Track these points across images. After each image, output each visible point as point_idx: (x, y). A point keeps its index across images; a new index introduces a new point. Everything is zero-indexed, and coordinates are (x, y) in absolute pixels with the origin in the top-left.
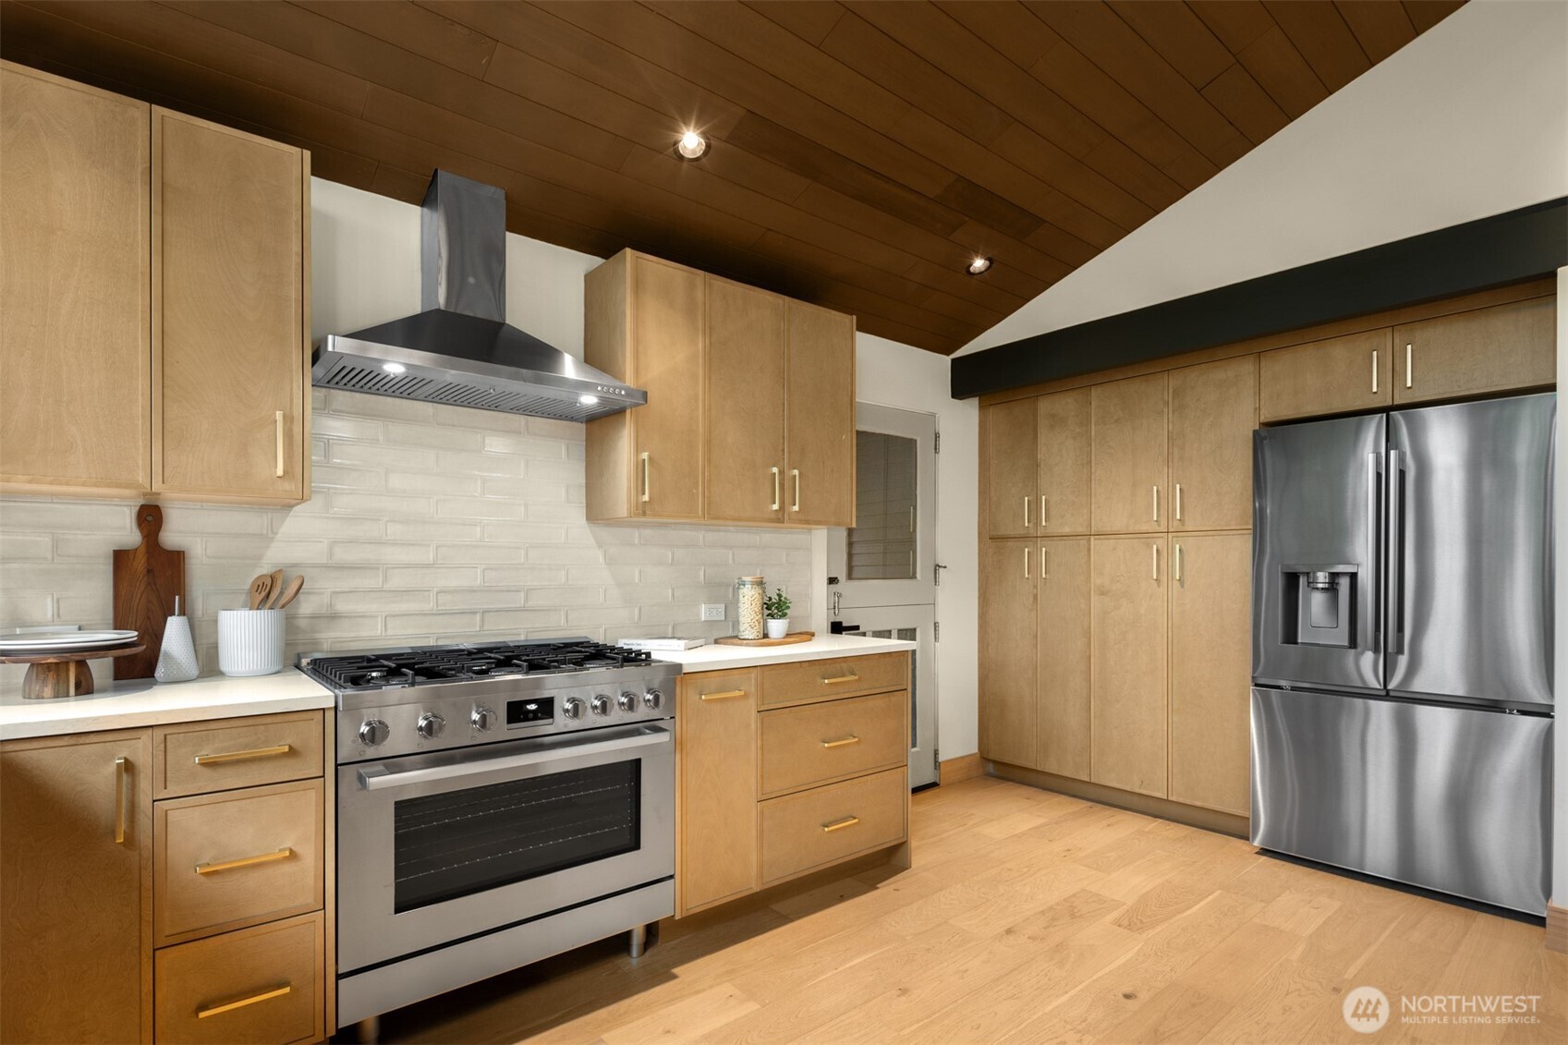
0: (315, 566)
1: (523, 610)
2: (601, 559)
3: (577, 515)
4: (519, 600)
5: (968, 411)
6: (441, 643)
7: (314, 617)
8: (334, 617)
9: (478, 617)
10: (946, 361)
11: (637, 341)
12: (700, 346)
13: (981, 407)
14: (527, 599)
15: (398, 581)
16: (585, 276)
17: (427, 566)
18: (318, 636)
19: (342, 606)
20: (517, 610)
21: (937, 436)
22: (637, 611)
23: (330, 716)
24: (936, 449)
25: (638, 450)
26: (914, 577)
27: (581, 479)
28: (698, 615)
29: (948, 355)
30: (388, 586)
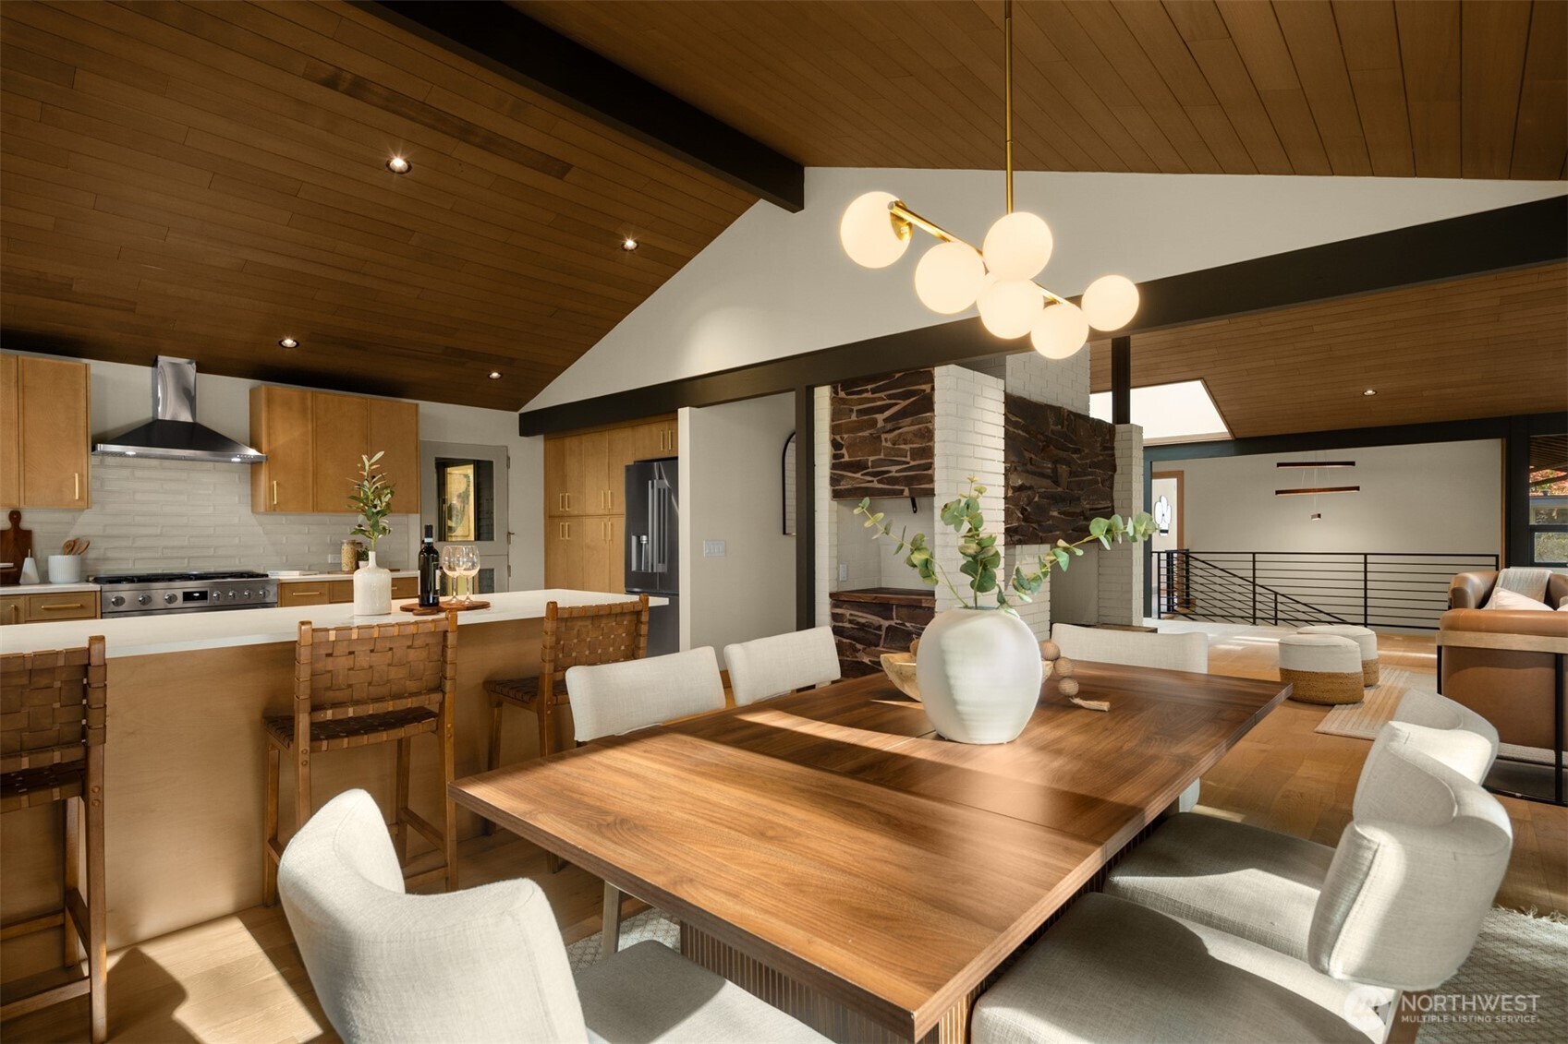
0: (95, 536)
1: (213, 557)
2: (261, 531)
3: (246, 510)
4: (211, 552)
5: (537, 444)
6: (165, 572)
7: (97, 559)
8: (106, 559)
9: (186, 560)
10: (516, 415)
11: (269, 428)
12: (310, 427)
13: (545, 440)
14: (215, 552)
15: (139, 543)
16: (250, 391)
17: (156, 536)
18: (98, 568)
19: (110, 554)
20: (209, 557)
21: (509, 458)
22: (284, 558)
23: (98, 594)
24: (508, 466)
25: (270, 480)
26: (492, 539)
27: (249, 492)
28: (327, 559)
29: (516, 410)
30: (135, 545)
